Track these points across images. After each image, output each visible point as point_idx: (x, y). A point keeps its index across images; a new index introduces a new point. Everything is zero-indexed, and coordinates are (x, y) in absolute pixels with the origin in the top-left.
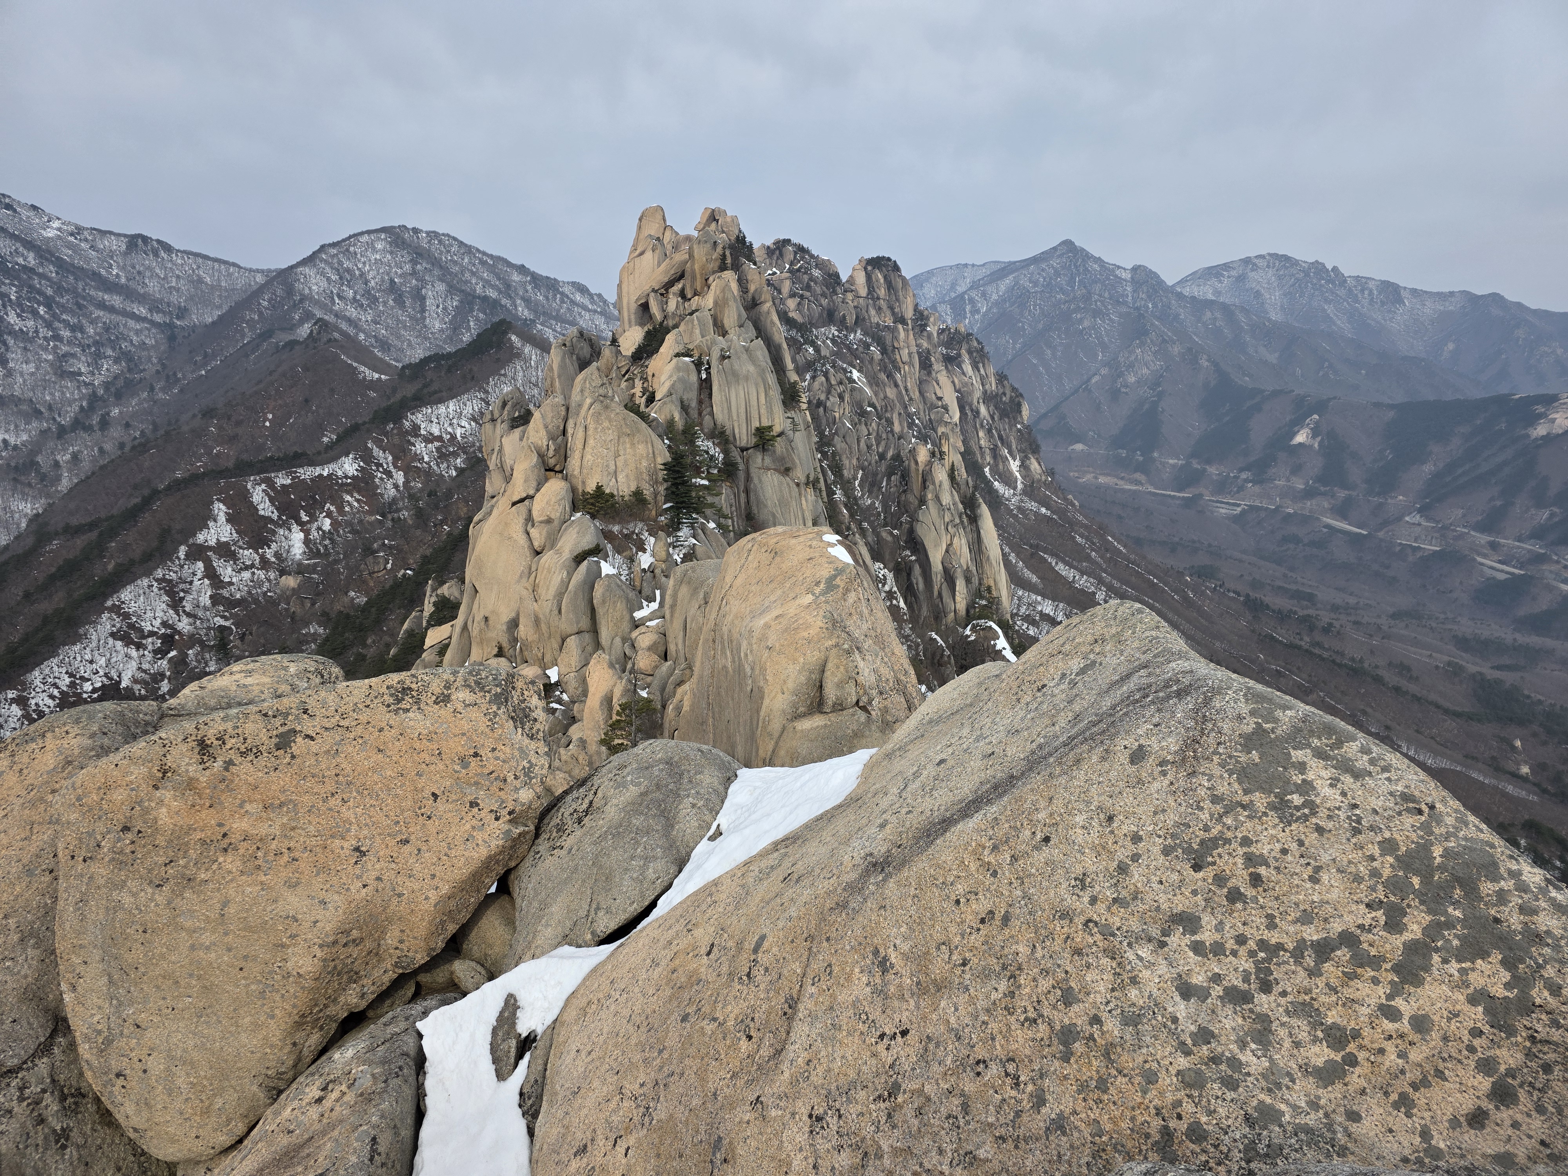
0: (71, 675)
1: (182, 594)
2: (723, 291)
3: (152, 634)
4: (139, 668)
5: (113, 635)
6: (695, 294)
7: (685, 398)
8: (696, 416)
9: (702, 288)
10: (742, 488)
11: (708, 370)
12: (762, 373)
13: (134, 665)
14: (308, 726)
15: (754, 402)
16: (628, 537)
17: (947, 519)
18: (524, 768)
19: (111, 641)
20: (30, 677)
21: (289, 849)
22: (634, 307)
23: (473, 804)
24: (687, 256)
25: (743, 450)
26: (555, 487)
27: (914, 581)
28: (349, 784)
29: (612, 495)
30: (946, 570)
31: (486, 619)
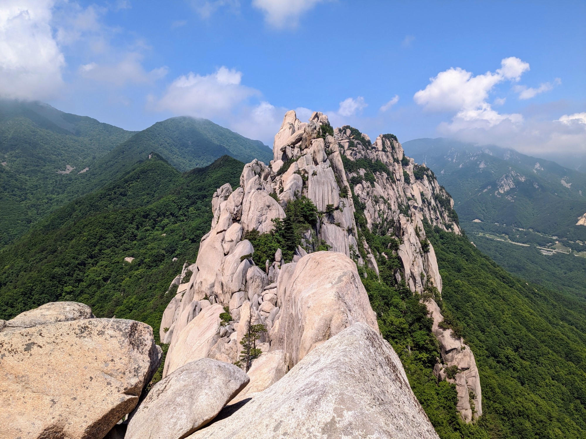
2: (318, 146)
6: (306, 147)
7: (296, 191)
9: (309, 145)
10: (318, 231)
12: (330, 182)
14: (40, 341)
15: (326, 194)
17: (413, 250)
18: (135, 368)
21: (24, 397)
22: (280, 151)
23: (109, 384)
24: (303, 131)
25: (320, 214)
26: (236, 226)
28: (53, 369)
29: (259, 233)
30: (411, 273)
31: (201, 282)
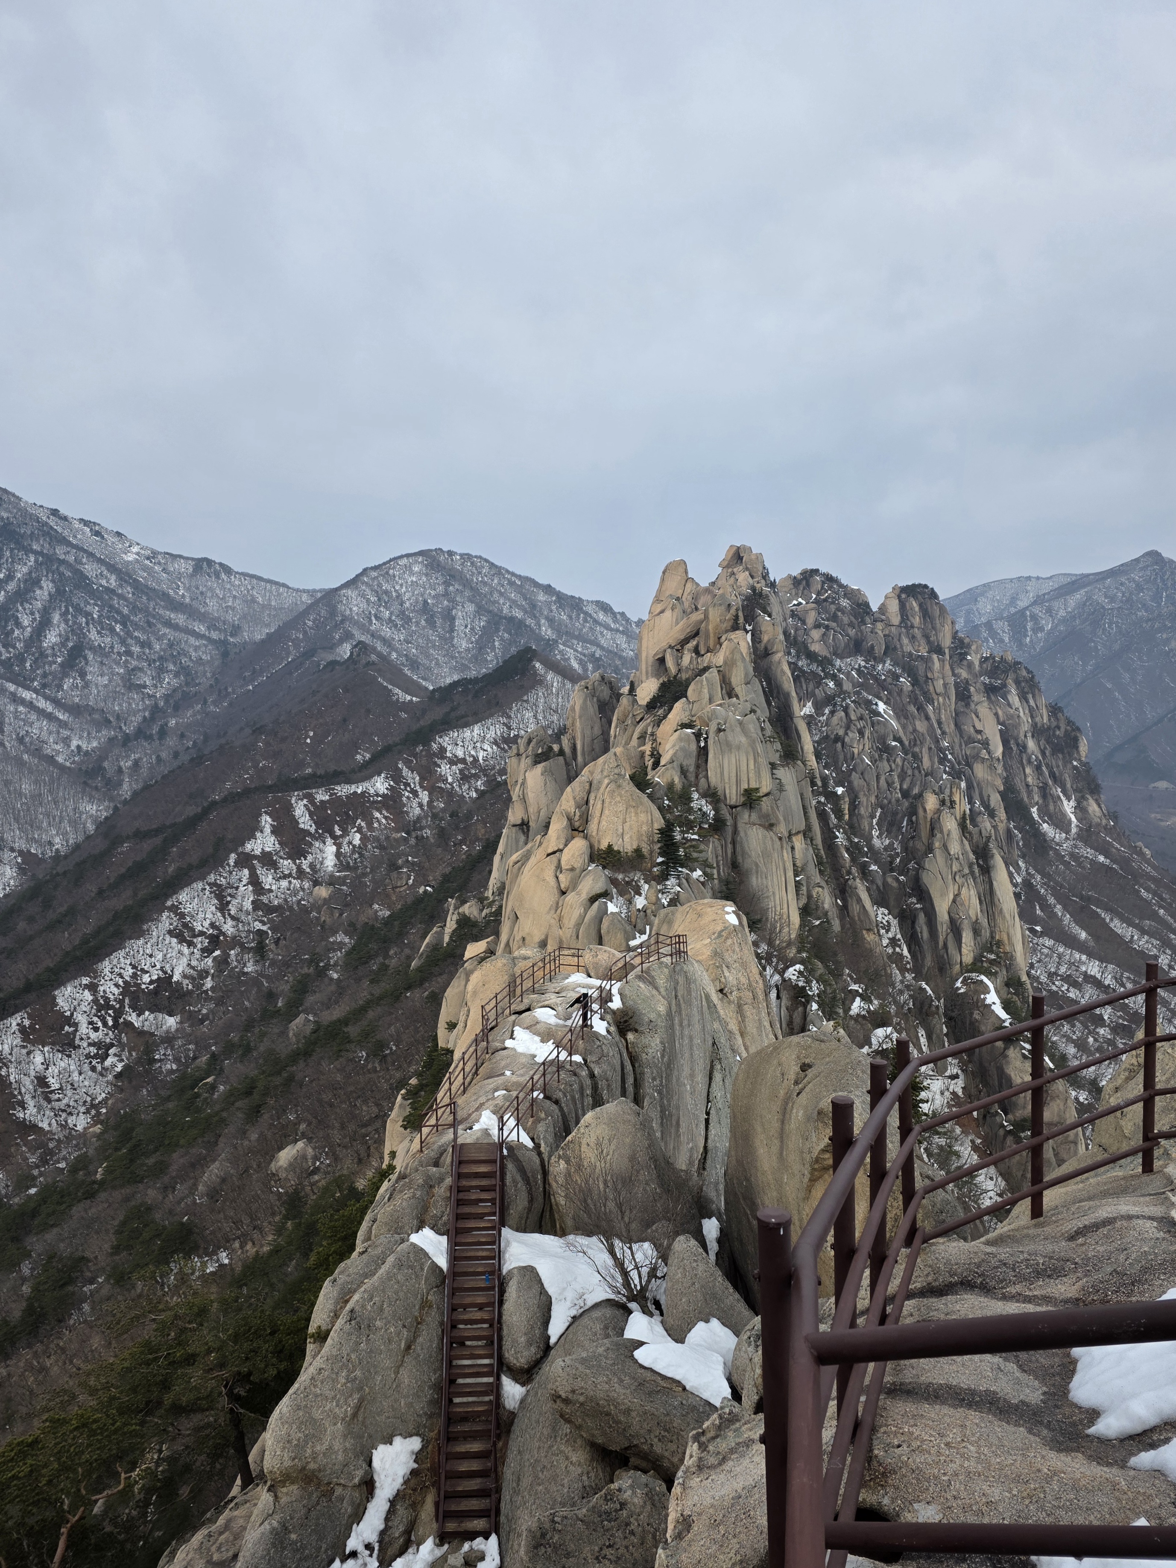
0: (134, 967)
1: (229, 899)
2: (732, 652)
3: (202, 934)
4: (189, 965)
5: (170, 932)
6: (708, 651)
7: (684, 764)
8: (693, 779)
9: (715, 646)
10: (729, 840)
11: (706, 739)
12: (752, 743)
13: (184, 961)
15: (744, 768)
16: (628, 883)
17: (955, 869)
19: (168, 937)
20: (100, 966)
22: (651, 660)
24: (702, 616)
25: (732, 807)
26: (578, 845)
27: (919, 930)
29: (619, 852)
30: (952, 921)
31: (524, 939)
